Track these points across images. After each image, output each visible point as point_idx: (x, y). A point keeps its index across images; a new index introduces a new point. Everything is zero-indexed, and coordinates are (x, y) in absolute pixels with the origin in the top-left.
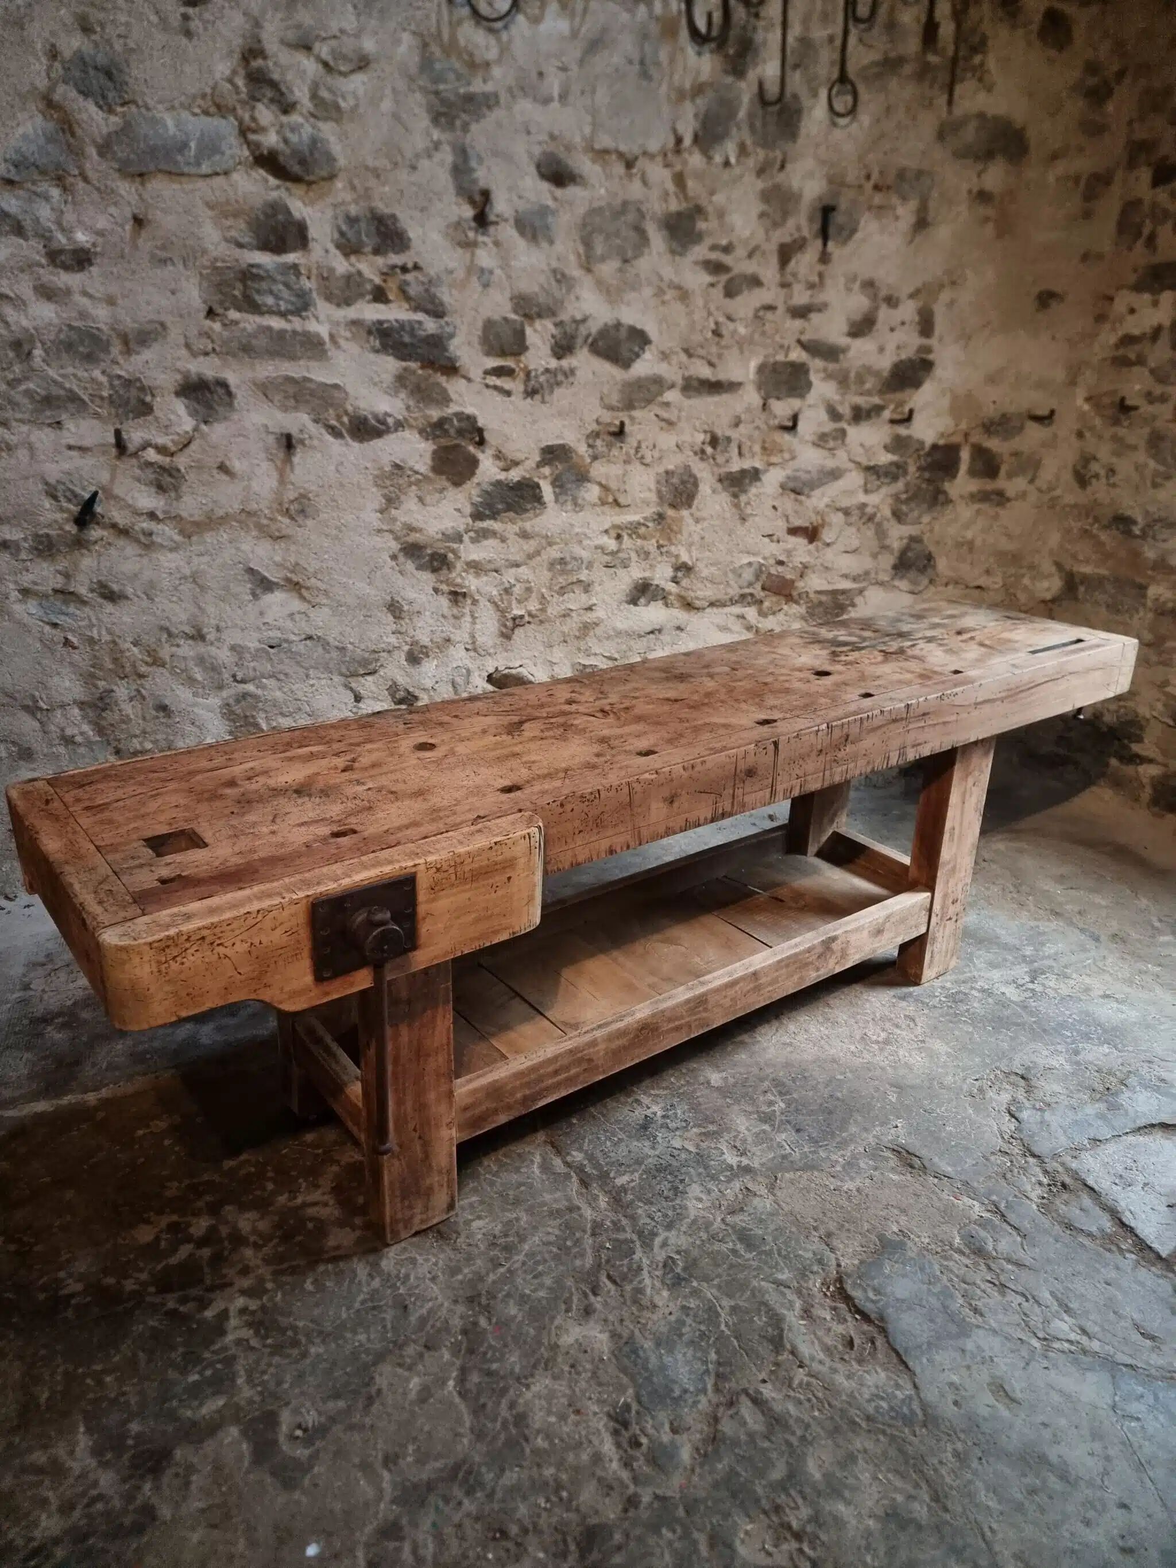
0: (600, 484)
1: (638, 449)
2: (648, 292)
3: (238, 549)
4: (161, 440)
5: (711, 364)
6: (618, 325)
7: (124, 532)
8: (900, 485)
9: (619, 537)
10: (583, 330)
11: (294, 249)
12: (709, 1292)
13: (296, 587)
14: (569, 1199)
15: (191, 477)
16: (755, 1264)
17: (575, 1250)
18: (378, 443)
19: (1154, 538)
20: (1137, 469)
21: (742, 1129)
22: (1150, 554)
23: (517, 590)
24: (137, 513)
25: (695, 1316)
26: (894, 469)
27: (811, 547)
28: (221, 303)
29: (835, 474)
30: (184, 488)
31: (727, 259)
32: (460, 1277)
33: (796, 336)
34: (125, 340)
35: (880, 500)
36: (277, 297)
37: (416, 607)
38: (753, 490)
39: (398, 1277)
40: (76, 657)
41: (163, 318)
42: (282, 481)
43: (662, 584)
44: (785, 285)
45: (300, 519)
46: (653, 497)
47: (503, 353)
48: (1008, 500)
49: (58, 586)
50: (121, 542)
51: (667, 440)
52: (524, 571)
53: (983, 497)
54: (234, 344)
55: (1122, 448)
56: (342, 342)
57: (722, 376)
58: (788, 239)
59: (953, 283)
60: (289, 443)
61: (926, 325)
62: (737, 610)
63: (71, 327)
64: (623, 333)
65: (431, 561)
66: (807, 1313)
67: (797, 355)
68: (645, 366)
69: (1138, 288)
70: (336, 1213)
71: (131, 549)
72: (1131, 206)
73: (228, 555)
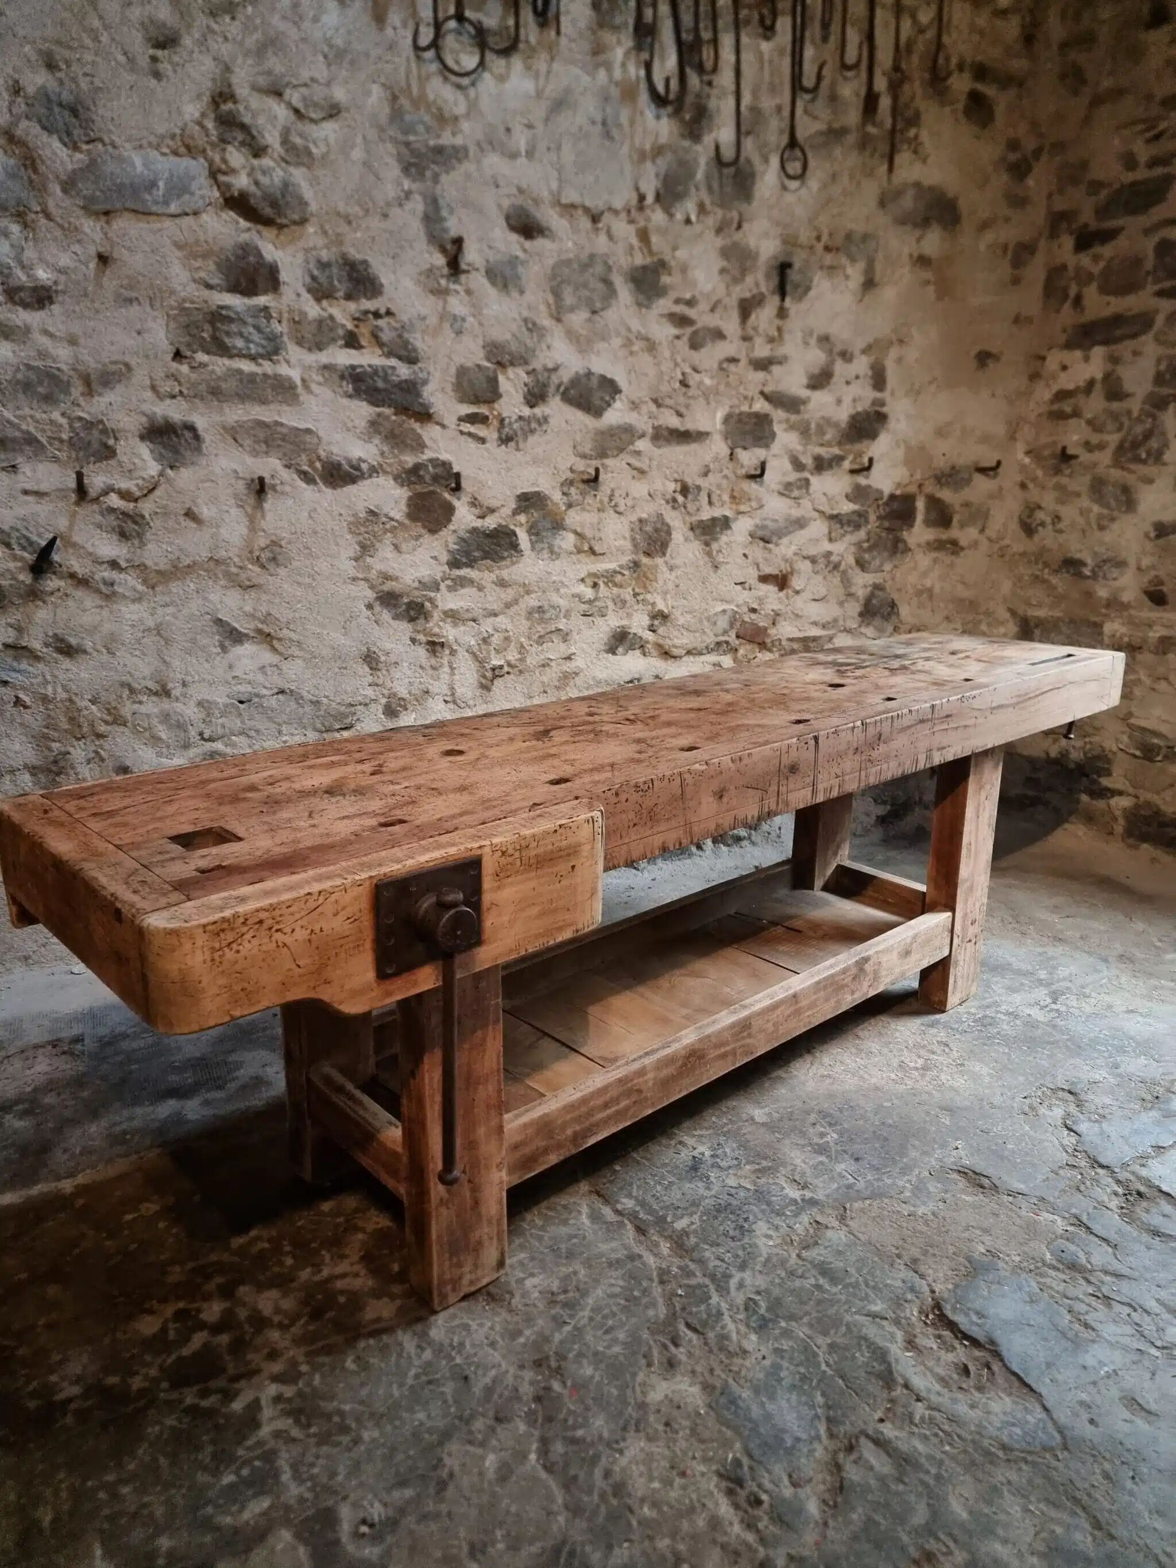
0: (576, 533)
1: (611, 498)
2: (617, 342)
3: (205, 599)
4: (124, 485)
5: (680, 415)
6: (589, 374)
7: (82, 582)
8: (862, 534)
9: (595, 585)
10: (555, 379)
11: (265, 292)
12: (801, 1331)
13: (267, 638)
14: (626, 1247)
15: (156, 523)
16: (843, 1298)
17: (644, 1301)
18: (351, 489)
19: (1105, 577)
20: (1081, 513)
21: (798, 1162)
22: (1102, 592)
23: (496, 640)
24: (98, 562)
25: (792, 1358)
26: (855, 518)
27: (782, 594)
28: (189, 345)
29: (800, 523)
30: (148, 535)
31: (691, 313)
32: (522, 1340)
33: (760, 388)
34: (87, 381)
35: (843, 548)
36: (248, 341)
37: (393, 658)
38: (724, 539)
39: (451, 1345)
40: (27, 717)
41: (127, 359)
42: (253, 527)
43: (640, 632)
44: (746, 338)
45: (271, 567)
46: (628, 545)
47: (476, 401)
48: (962, 549)
49: (10, 641)
50: (80, 593)
51: (639, 489)
52: (502, 621)
53: (939, 545)
54: (203, 387)
55: (1065, 495)
56: (314, 387)
57: (689, 425)
58: (748, 295)
59: (901, 341)
60: (260, 488)
61: (879, 380)
62: (713, 658)
63: (29, 367)
64: (594, 382)
65: (407, 611)
66: (911, 1344)
67: (760, 406)
68: (616, 415)
69: (1069, 346)
70: (370, 1283)
71: (90, 601)
72: (1055, 273)
73: (195, 606)
